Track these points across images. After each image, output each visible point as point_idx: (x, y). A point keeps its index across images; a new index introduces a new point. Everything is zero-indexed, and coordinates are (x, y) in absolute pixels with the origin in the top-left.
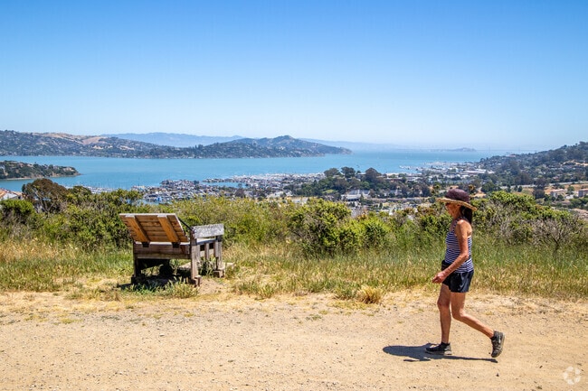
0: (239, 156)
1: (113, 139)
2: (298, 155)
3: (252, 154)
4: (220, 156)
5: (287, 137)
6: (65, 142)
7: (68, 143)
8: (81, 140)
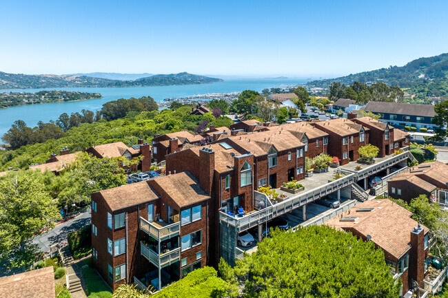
0: (167, 84)
1: (84, 77)
2: (199, 83)
3: (174, 83)
4: (156, 85)
5: (185, 73)
6: (56, 79)
7: (59, 80)
8: (64, 78)
